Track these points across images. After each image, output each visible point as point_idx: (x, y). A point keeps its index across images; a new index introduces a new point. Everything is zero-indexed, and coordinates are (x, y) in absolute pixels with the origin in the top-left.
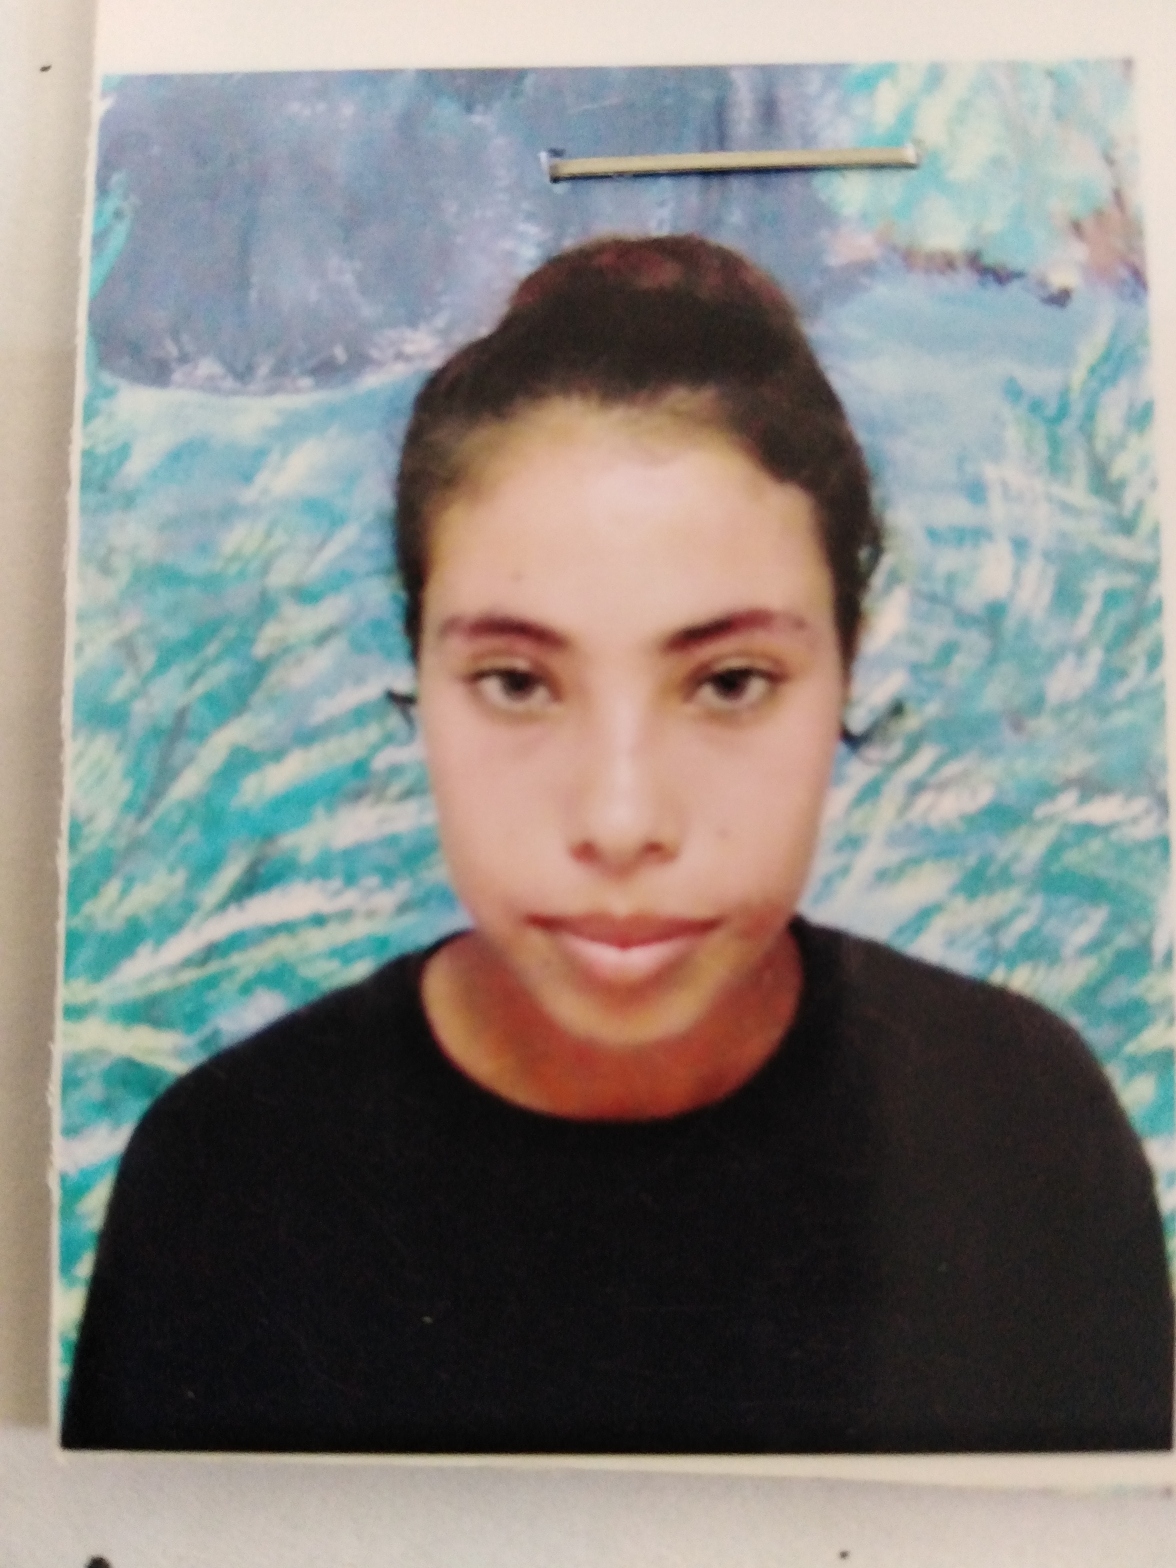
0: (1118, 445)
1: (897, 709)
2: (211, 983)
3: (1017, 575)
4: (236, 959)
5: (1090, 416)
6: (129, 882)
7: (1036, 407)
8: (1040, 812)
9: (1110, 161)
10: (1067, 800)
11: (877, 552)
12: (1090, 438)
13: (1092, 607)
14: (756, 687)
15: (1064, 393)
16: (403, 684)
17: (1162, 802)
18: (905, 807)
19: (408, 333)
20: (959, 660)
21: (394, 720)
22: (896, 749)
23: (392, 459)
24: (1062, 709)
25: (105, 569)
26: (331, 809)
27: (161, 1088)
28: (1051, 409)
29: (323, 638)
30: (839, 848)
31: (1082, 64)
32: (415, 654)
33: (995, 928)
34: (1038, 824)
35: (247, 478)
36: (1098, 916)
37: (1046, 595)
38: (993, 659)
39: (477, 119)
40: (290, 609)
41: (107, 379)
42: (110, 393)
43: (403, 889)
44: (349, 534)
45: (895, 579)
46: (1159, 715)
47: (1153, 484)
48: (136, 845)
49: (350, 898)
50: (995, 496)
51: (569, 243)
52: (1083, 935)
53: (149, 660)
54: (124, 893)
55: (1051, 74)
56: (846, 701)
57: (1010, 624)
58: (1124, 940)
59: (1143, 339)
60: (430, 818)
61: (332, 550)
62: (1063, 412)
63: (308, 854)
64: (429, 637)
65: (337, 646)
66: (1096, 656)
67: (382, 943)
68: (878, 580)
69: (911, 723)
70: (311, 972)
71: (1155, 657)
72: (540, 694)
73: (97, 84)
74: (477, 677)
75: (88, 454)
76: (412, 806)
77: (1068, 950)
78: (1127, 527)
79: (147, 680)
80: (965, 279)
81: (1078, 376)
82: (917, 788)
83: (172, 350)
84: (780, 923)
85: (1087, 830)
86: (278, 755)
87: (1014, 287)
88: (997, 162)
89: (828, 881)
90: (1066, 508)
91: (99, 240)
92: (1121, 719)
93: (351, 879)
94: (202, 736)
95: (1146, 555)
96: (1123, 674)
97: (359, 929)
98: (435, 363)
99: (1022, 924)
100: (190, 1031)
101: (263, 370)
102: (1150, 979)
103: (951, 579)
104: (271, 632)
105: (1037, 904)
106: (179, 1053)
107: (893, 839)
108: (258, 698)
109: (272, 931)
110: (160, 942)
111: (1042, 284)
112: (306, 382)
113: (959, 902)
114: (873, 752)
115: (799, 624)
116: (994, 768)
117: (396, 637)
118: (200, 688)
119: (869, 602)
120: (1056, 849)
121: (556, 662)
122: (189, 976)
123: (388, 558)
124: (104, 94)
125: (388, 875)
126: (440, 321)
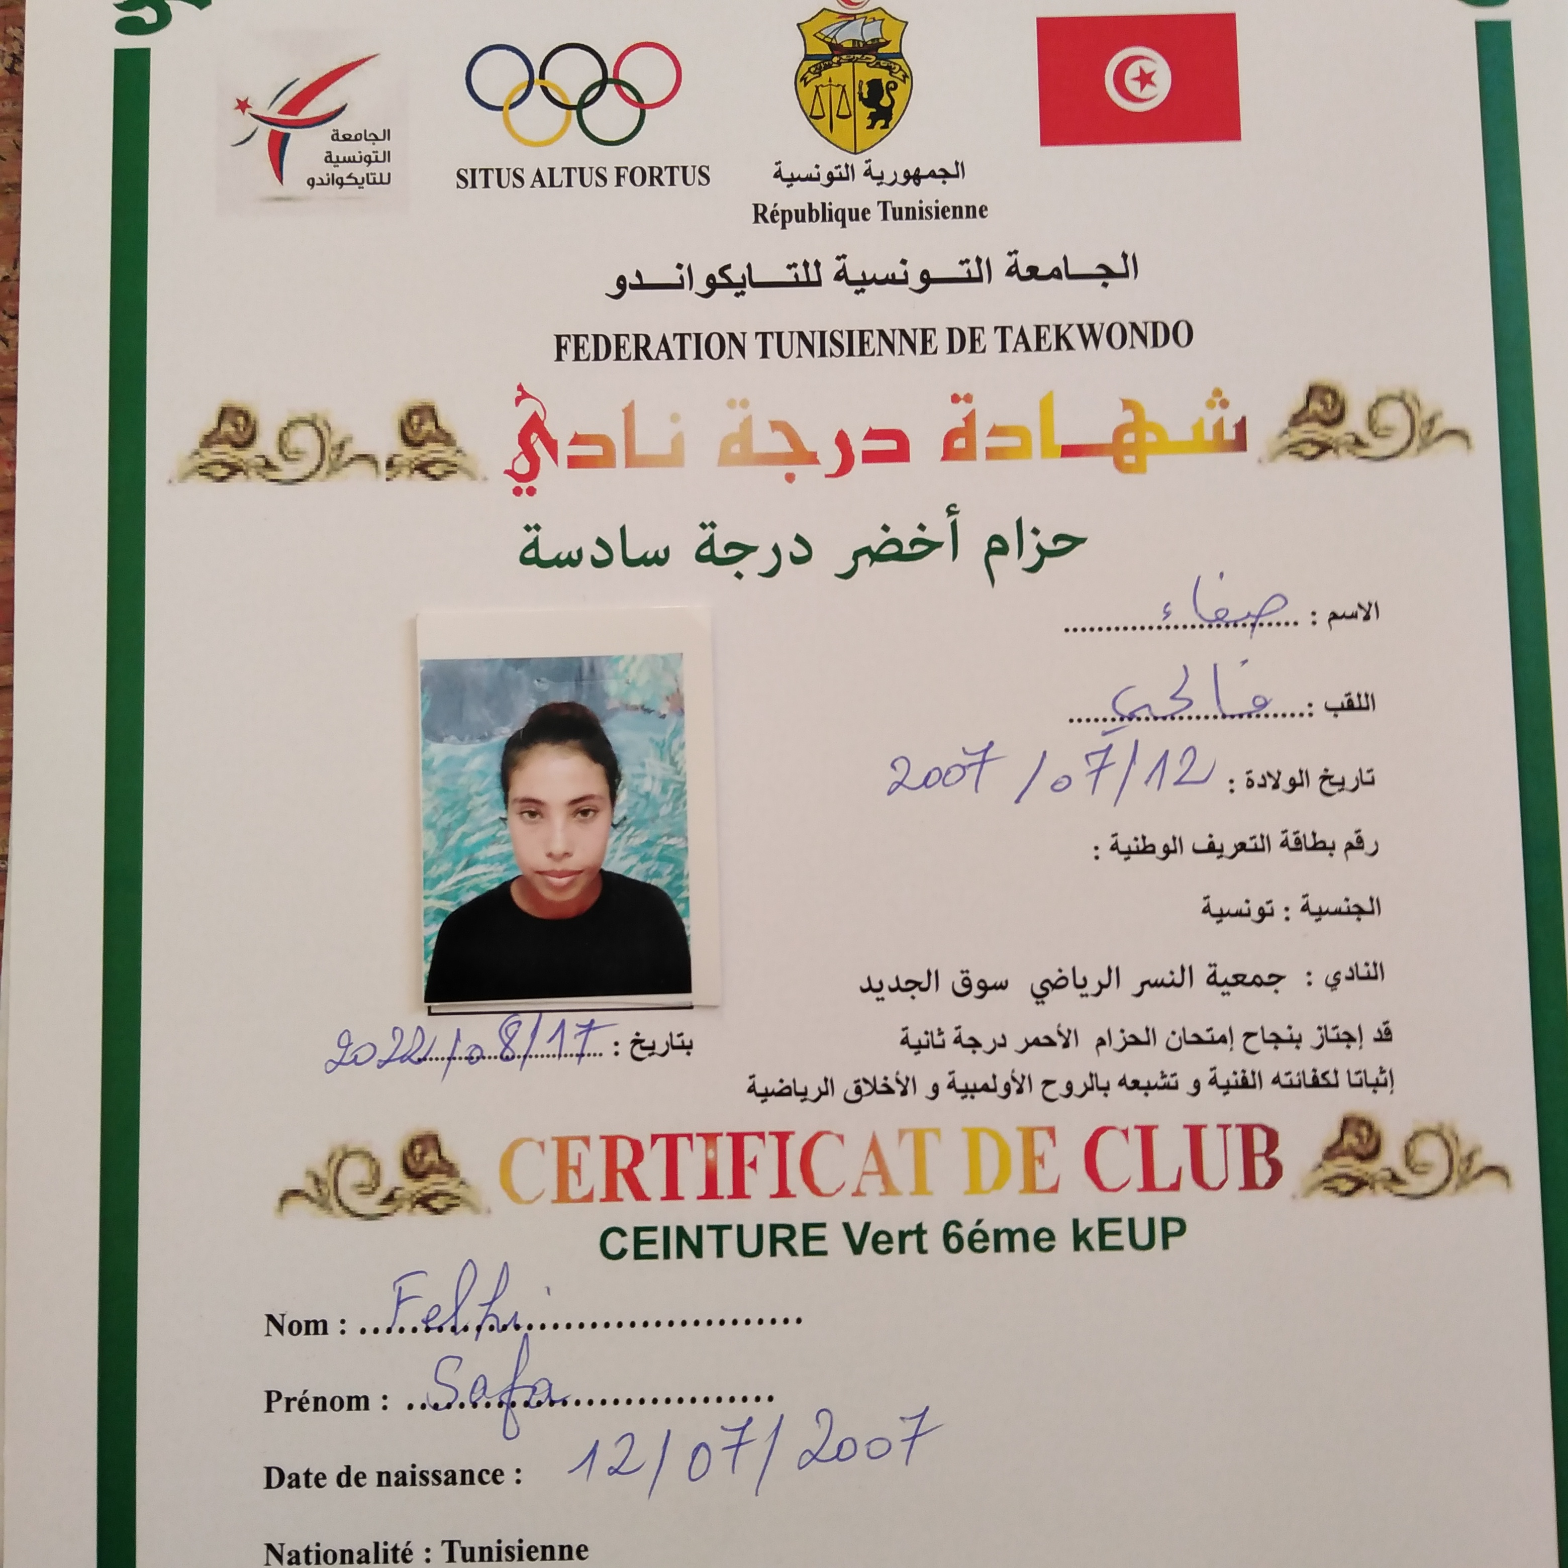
0: (676, 754)
1: (625, 818)
2: (459, 889)
3: (653, 785)
4: (465, 884)
5: (670, 746)
6: (438, 866)
7: (657, 744)
8: (658, 842)
9: (676, 681)
10: (665, 838)
11: (620, 780)
12: (670, 751)
13: (670, 793)
14: (591, 813)
15: (664, 741)
16: (503, 816)
17: (686, 839)
18: (628, 841)
19: (503, 728)
20: (639, 806)
21: (502, 824)
22: (625, 828)
23: (500, 760)
24: (663, 817)
25: (430, 790)
26: (487, 847)
27: (448, 915)
28: (661, 744)
29: (483, 805)
30: (611, 852)
31: (670, 654)
32: (507, 808)
33: (648, 870)
34: (658, 845)
35: (464, 766)
36: (672, 866)
37: (660, 789)
38: (647, 806)
39: (519, 672)
40: (475, 798)
41: (427, 741)
42: (429, 745)
43: (505, 866)
44: (489, 779)
45: (624, 787)
46: (686, 818)
47: (685, 762)
48: (440, 857)
49: (492, 868)
50: (647, 766)
51: (543, 704)
52: (668, 871)
53: (441, 811)
54: (438, 868)
55: (663, 657)
56: (612, 816)
57: (651, 797)
58: (677, 872)
59: (683, 726)
60: (511, 848)
61: (485, 784)
62: (663, 745)
63: (481, 858)
64: (510, 804)
65: (486, 807)
66: (671, 805)
67: (500, 879)
68: (620, 787)
69: (628, 821)
70: (482, 886)
71: (685, 804)
72: (538, 816)
73: (419, 662)
74: (522, 813)
75: (423, 761)
76: (506, 845)
77: (665, 875)
78: (678, 773)
79: (440, 817)
80: (640, 712)
81: (667, 737)
82: (630, 837)
83: (443, 734)
84: (598, 871)
85: (670, 846)
86: (473, 834)
87: (652, 713)
88: (648, 682)
89: (609, 860)
90: (664, 769)
91: (423, 705)
92: (677, 819)
93: (492, 864)
94: (455, 830)
95: (683, 780)
96: (678, 808)
97: (494, 876)
98: (510, 735)
99: (654, 869)
100: (455, 901)
101: (467, 738)
102: (683, 881)
103: (637, 786)
104: (471, 803)
105: (658, 863)
106: (452, 906)
107: (624, 850)
108: (468, 820)
109: (473, 877)
110: (446, 880)
111: (660, 713)
112: (478, 741)
113: (639, 864)
114: (619, 829)
115: (601, 798)
116: (648, 831)
117: (502, 805)
118: (454, 818)
119: (618, 792)
120: (662, 851)
121: (542, 809)
122: (454, 888)
123: (499, 784)
124: (421, 665)
125: (501, 863)
126: (511, 725)
